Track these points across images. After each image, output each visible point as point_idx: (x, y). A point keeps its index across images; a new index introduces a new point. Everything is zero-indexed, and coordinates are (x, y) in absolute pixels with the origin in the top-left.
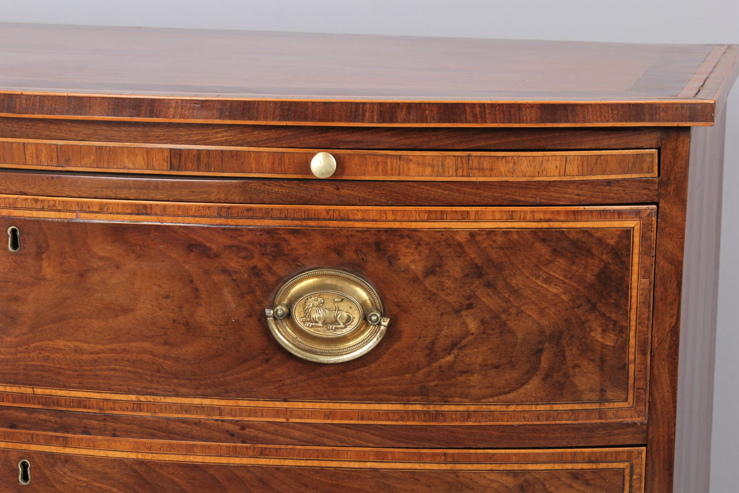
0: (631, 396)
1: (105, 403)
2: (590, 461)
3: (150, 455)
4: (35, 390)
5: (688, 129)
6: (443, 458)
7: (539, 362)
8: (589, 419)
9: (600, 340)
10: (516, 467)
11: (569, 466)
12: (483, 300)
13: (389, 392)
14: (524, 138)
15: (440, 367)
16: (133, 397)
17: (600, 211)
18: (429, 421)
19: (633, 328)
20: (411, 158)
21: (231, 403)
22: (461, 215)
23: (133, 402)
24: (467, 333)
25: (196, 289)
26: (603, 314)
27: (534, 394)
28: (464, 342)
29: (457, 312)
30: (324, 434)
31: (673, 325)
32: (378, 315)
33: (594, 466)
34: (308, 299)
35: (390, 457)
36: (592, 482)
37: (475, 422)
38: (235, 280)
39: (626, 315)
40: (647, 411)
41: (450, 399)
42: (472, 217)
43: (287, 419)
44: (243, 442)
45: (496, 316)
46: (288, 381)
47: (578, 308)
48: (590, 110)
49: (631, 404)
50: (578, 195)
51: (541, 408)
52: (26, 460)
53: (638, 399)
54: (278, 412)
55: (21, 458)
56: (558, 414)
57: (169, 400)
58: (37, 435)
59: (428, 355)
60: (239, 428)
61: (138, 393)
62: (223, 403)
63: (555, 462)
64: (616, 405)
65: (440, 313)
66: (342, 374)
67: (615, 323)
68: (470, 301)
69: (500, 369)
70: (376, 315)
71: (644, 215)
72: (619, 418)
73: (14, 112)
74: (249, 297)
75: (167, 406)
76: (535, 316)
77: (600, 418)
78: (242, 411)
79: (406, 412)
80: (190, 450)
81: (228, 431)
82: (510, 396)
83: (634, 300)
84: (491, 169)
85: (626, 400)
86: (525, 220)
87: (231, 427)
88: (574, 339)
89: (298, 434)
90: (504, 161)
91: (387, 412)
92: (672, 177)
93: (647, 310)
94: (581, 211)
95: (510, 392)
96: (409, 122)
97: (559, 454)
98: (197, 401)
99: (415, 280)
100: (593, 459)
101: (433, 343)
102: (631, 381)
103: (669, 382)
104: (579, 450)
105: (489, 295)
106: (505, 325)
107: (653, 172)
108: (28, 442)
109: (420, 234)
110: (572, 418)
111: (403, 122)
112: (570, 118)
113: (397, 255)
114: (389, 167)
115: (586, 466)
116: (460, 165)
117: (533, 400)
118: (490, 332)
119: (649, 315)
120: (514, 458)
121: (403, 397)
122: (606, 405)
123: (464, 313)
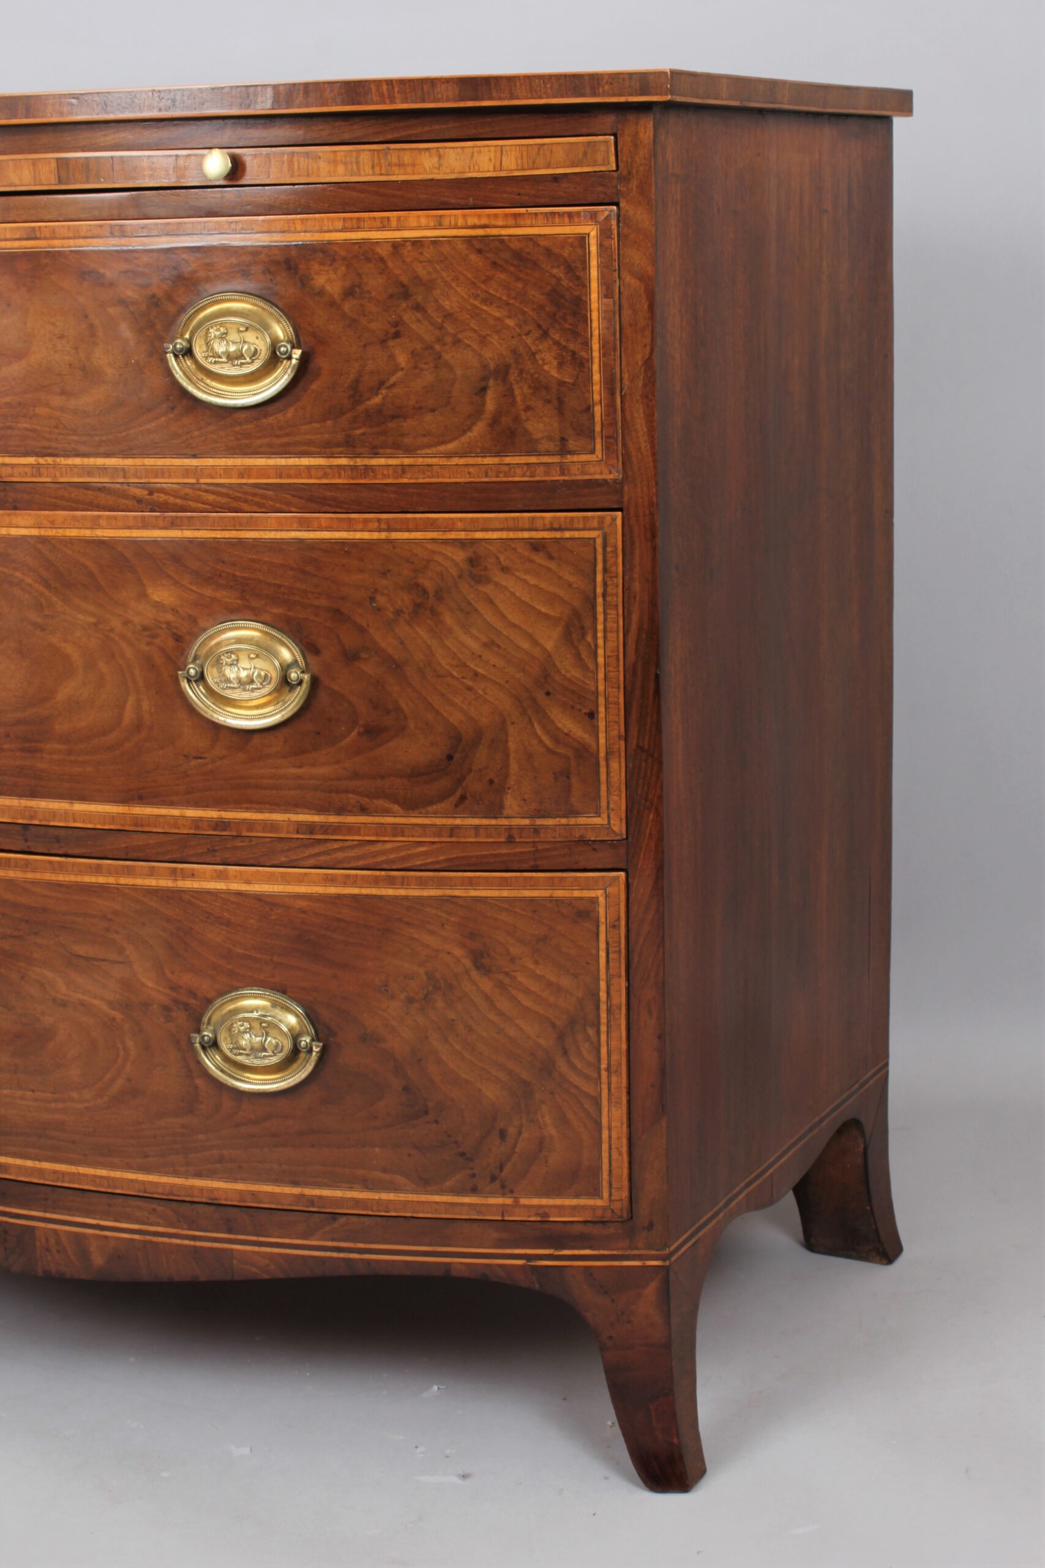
0: (598, 447)
2: (552, 529)
3: (54, 530)
6: (376, 525)
7: (483, 404)
8: (548, 476)
9: (556, 375)
10: (462, 535)
11: (526, 535)
12: (414, 326)
13: (309, 443)
14: (450, 126)
15: (367, 411)
16: (32, 460)
17: (546, 213)
18: (357, 478)
19: (596, 361)
20: (321, 154)
21: (138, 461)
22: (381, 222)
23: (31, 466)
24: (397, 368)
25: (91, 326)
26: (557, 343)
27: (480, 445)
28: (393, 379)
29: (383, 342)
30: (240, 497)
31: (647, 357)
32: (289, 347)
33: (558, 535)
34: (208, 329)
35: (316, 524)
36: (555, 555)
37: (411, 478)
38: (133, 313)
39: (587, 344)
40: (620, 466)
41: (381, 451)
42: (394, 224)
43: (198, 479)
44: (152, 511)
45: (430, 347)
46: (196, 433)
47: (526, 335)
48: (518, 84)
49: (600, 456)
50: (519, 194)
51: (488, 461)
53: (608, 449)
54: (187, 472)
56: (510, 469)
57: (70, 461)
59: (351, 397)
60: (146, 492)
61: (37, 455)
62: (129, 462)
63: (509, 529)
64: (584, 458)
65: (362, 344)
66: (255, 423)
67: (574, 353)
68: (397, 328)
69: (437, 412)
70: (285, 346)
71: (601, 218)
72: (586, 474)
74: (148, 333)
75: (68, 469)
76: (475, 346)
77: (563, 474)
78: (148, 471)
79: (330, 467)
80: (95, 524)
81: (134, 497)
82: (451, 446)
83: (595, 324)
84: (414, 165)
85: (593, 452)
86: (456, 227)
87: (139, 492)
88: (524, 375)
89: (211, 498)
90: (427, 154)
91: (309, 468)
92: (634, 171)
93: (612, 338)
94: (524, 214)
95: (450, 441)
97: (514, 519)
98: (100, 461)
99: (332, 304)
100: (556, 526)
101: (357, 381)
102: (598, 428)
103: (645, 429)
104: (538, 515)
105: (418, 321)
106: (440, 357)
107: (609, 163)
109: (335, 248)
110: (528, 473)
111: (300, 106)
112: (494, 94)
113: (310, 274)
114: (296, 167)
115: (548, 535)
116: (376, 161)
117: (478, 451)
118: (423, 366)
119: (615, 345)
120: (460, 525)
121: (326, 448)
122: (570, 458)
123: (391, 343)
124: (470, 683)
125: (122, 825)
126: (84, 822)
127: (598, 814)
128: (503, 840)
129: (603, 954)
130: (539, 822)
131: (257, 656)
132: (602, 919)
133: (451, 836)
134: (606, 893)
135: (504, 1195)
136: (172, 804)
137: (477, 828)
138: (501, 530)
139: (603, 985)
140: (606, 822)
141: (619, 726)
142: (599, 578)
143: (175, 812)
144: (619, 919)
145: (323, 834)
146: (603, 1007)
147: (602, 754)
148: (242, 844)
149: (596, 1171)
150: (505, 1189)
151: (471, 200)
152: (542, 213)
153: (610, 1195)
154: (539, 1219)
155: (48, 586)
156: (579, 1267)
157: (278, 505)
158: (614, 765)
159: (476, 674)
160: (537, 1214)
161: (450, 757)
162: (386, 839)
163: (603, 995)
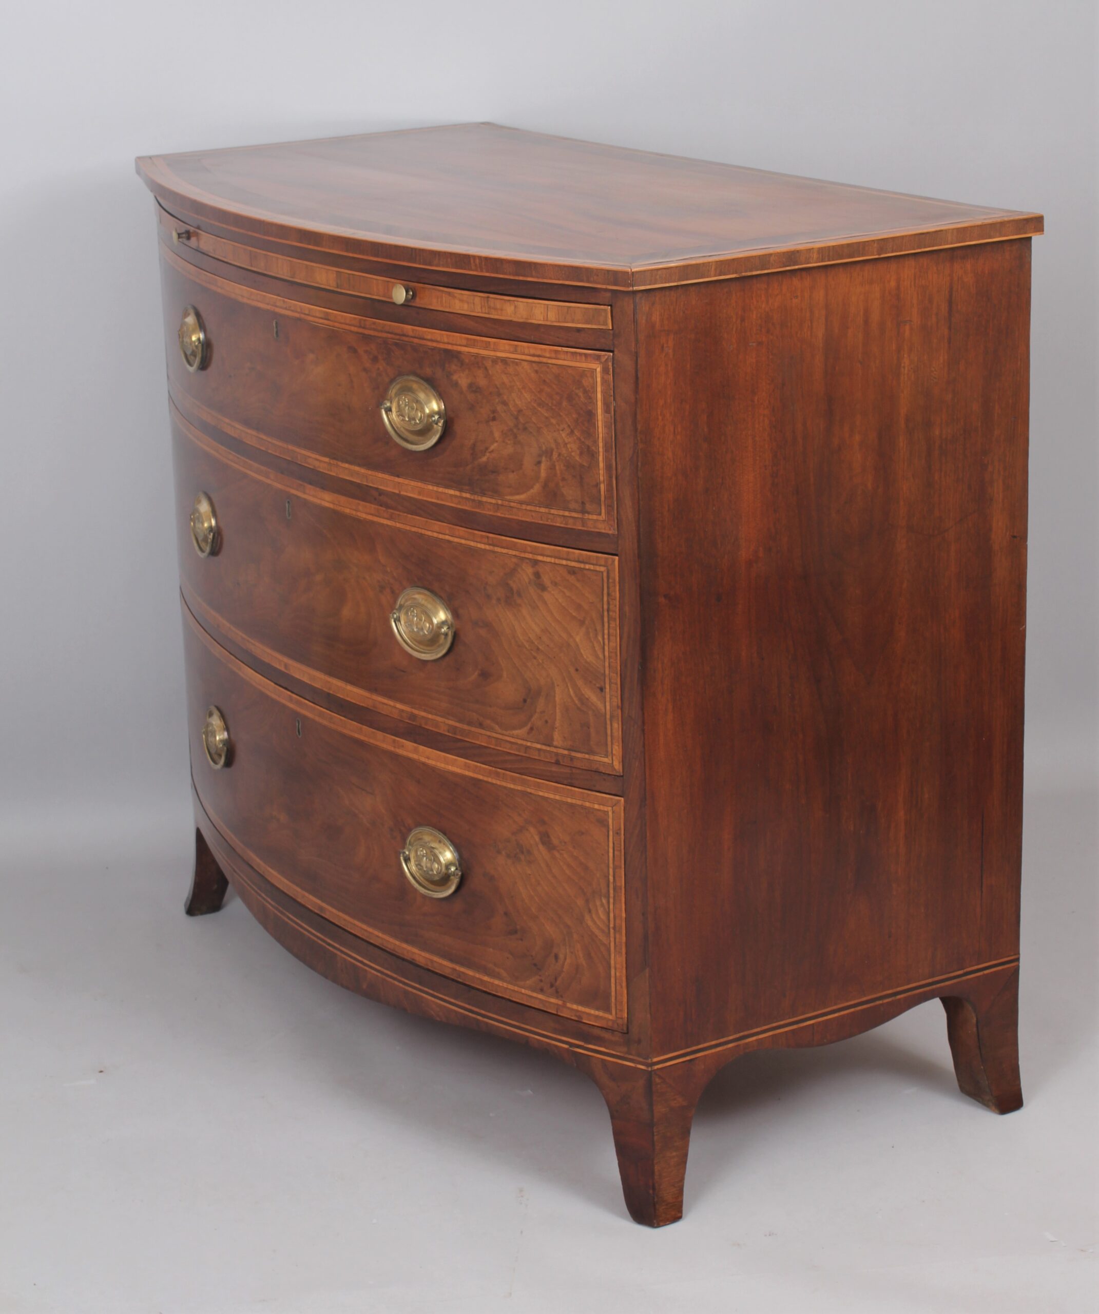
0: (603, 511)
2: (579, 561)
3: (340, 507)
4: (288, 446)
6: (486, 540)
7: (539, 472)
8: (575, 526)
9: (578, 460)
10: (530, 556)
11: (564, 562)
12: (502, 415)
13: (450, 480)
15: (479, 465)
17: (572, 352)
18: (475, 508)
19: (601, 454)
20: (456, 295)
21: (372, 473)
22: (486, 344)
24: (494, 440)
26: (578, 439)
27: (537, 499)
28: (492, 447)
29: (487, 422)
30: (420, 508)
33: (582, 566)
34: (399, 398)
35: (457, 533)
36: (580, 579)
37: (502, 514)
39: (595, 442)
40: (616, 526)
41: (486, 492)
42: (492, 346)
43: (400, 492)
44: (381, 506)
45: (511, 430)
46: (398, 462)
47: (562, 430)
49: (604, 517)
50: (558, 338)
51: (542, 510)
52: (289, 500)
53: (608, 513)
54: (395, 485)
55: (287, 498)
56: (554, 517)
58: (292, 481)
59: (472, 454)
60: (378, 493)
61: (330, 457)
62: (368, 472)
63: (556, 557)
64: (595, 517)
65: (477, 421)
66: (425, 461)
67: (588, 447)
68: (494, 415)
69: (514, 473)
70: (434, 417)
71: (603, 360)
72: (596, 528)
74: (375, 393)
76: (534, 434)
77: (583, 526)
78: (378, 481)
79: (462, 498)
80: (357, 508)
82: (523, 497)
83: (600, 430)
84: (502, 310)
86: (524, 354)
87: (374, 492)
88: (561, 457)
89: (407, 504)
90: (508, 303)
91: (451, 496)
92: (623, 331)
93: (610, 440)
94: (560, 351)
95: (522, 493)
97: (558, 550)
99: (461, 393)
100: (581, 559)
101: (474, 445)
102: (603, 499)
103: (630, 504)
104: (571, 550)
105: (504, 412)
106: (516, 437)
107: (607, 324)
108: (289, 486)
109: (463, 356)
110: (564, 522)
112: (534, 273)
113: (451, 371)
114: (444, 301)
115: (576, 564)
116: (483, 304)
117: (537, 502)
118: (508, 442)
119: (612, 445)
121: (459, 485)
122: (586, 516)
123: (491, 423)
124: (535, 654)
125: (368, 705)
126: (352, 698)
127: (606, 756)
128: (553, 761)
129: (611, 850)
130: (573, 754)
132: (611, 827)
133: (526, 753)
134: (612, 810)
135: (557, 998)
136: (390, 698)
137: (539, 750)
138: (551, 557)
139: (611, 871)
140: (610, 762)
141: (618, 699)
142: (605, 599)
143: (391, 703)
144: (620, 829)
145: (461, 736)
146: (611, 886)
147: (608, 717)
148: (422, 732)
149: (607, 996)
150: (558, 994)
151: (532, 337)
152: (570, 352)
153: (616, 1013)
154: (576, 1019)
156: (598, 1058)
157: (440, 518)
158: (615, 725)
159: (538, 649)
160: (576, 1016)
161: (524, 701)
163: (611, 878)
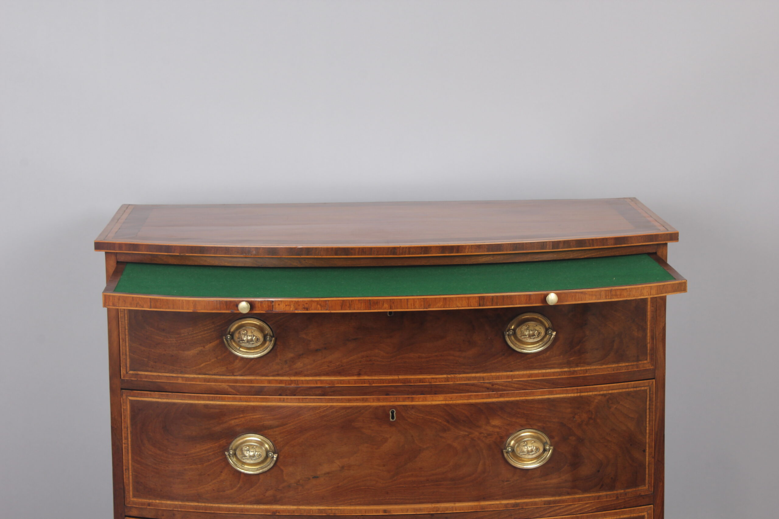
0: (648, 358)
1: (432, 380)
2: (634, 387)
3: (451, 401)
4: (399, 377)
5: (666, 244)
6: (576, 391)
7: (613, 346)
8: (633, 369)
9: (637, 335)
10: (605, 392)
11: (626, 390)
12: (592, 321)
13: (555, 364)
15: (575, 351)
16: (445, 376)
18: (571, 375)
19: (649, 329)
21: (489, 374)
23: (445, 378)
24: (585, 336)
25: (473, 326)
26: (637, 324)
28: (584, 340)
29: (581, 327)
30: (527, 385)
31: (663, 326)
32: (552, 331)
33: (635, 389)
35: (555, 392)
36: (635, 396)
37: (589, 374)
38: (489, 321)
39: (646, 323)
40: (655, 364)
41: (579, 365)
43: (512, 380)
44: (493, 391)
45: (596, 328)
46: (513, 363)
47: (628, 322)
49: (649, 361)
51: (614, 366)
52: (394, 410)
53: (651, 359)
54: (508, 377)
55: (391, 409)
56: (621, 368)
57: (461, 376)
58: (399, 398)
59: (570, 347)
60: (491, 385)
61: (447, 374)
62: (485, 375)
63: (620, 389)
64: (643, 362)
65: (574, 328)
66: (535, 358)
67: (642, 327)
68: (586, 322)
69: (598, 350)
70: (550, 331)
72: (644, 367)
73: (397, 255)
74: (497, 328)
75: (460, 379)
76: (611, 326)
77: (637, 368)
78: (493, 378)
79: (561, 372)
80: (469, 397)
81: (486, 387)
82: (602, 362)
83: (649, 316)
85: (646, 360)
87: (488, 385)
88: (627, 335)
89: (516, 386)
91: (554, 373)
93: (654, 320)
95: (602, 360)
96: (564, 248)
97: (622, 385)
98: (473, 375)
99: (565, 315)
100: (635, 386)
101: (572, 341)
102: (648, 351)
103: (662, 350)
104: (629, 383)
105: (593, 319)
106: (600, 331)
108: (394, 401)
110: (627, 369)
111: (562, 248)
115: (632, 389)
117: (611, 362)
118: (594, 334)
119: (654, 323)
120: (605, 389)
121: (560, 366)
122: (640, 363)
123: (584, 327)
124: (606, 444)
125: (476, 510)
126: (460, 510)
127: (645, 486)
128: (615, 499)
130: (626, 491)
131: (535, 442)
133: (598, 499)
134: (647, 513)
136: (497, 499)
137: (607, 495)
138: (618, 389)
140: (647, 488)
141: (652, 453)
142: (648, 403)
143: (498, 502)
145: (554, 504)
147: (647, 464)
148: (522, 512)
155: (448, 422)
157: (541, 387)
159: (608, 441)
161: (599, 471)
162: (576, 503)
